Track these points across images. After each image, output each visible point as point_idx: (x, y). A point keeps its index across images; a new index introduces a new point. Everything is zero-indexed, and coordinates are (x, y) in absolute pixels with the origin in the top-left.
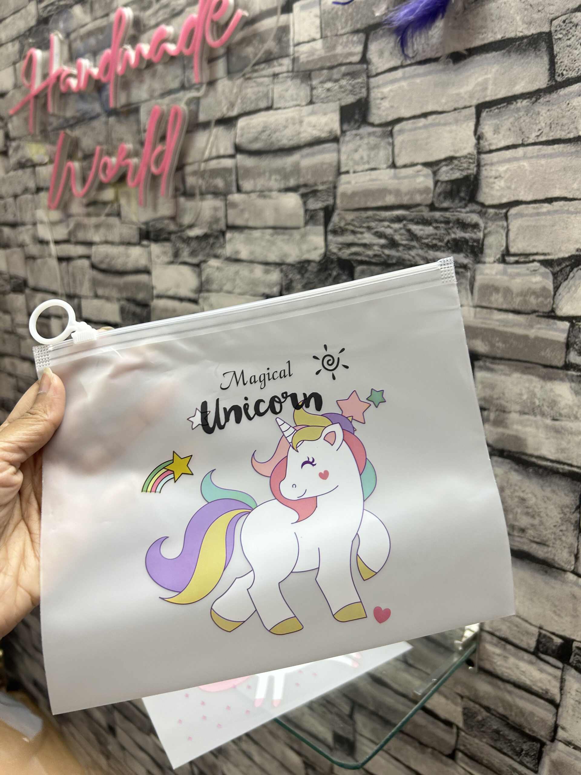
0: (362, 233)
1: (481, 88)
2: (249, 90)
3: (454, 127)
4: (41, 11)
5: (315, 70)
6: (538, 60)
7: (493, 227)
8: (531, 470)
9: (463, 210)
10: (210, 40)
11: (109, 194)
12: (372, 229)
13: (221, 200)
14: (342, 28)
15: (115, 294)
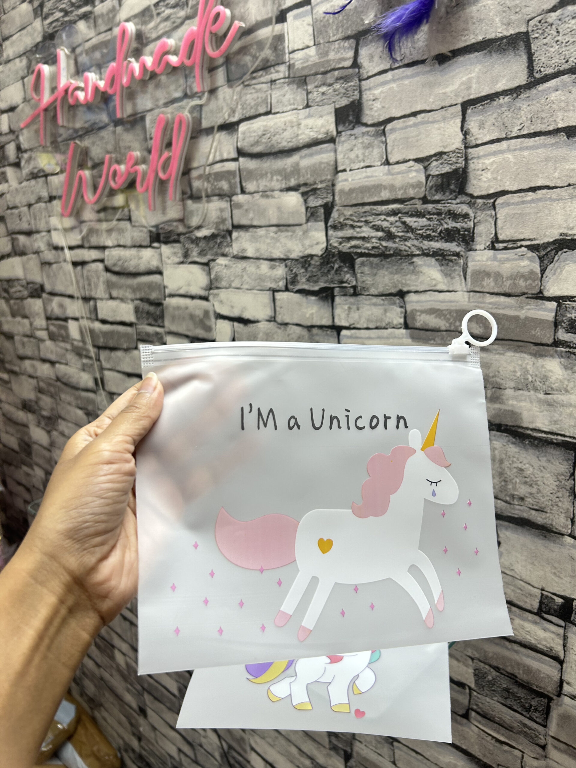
0: (360, 227)
1: (466, 86)
2: (249, 96)
3: (442, 125)
4: (46, 27)
5: (309, 76)
6: (517, 58)
7: (482, 216)
8: (527, 442)
9: (454, 202)
10: (210, 51)
11: (119, 200)
12: (371, 222)
13: (227, 201)
14: (334, 35)
15: (129, 295)
